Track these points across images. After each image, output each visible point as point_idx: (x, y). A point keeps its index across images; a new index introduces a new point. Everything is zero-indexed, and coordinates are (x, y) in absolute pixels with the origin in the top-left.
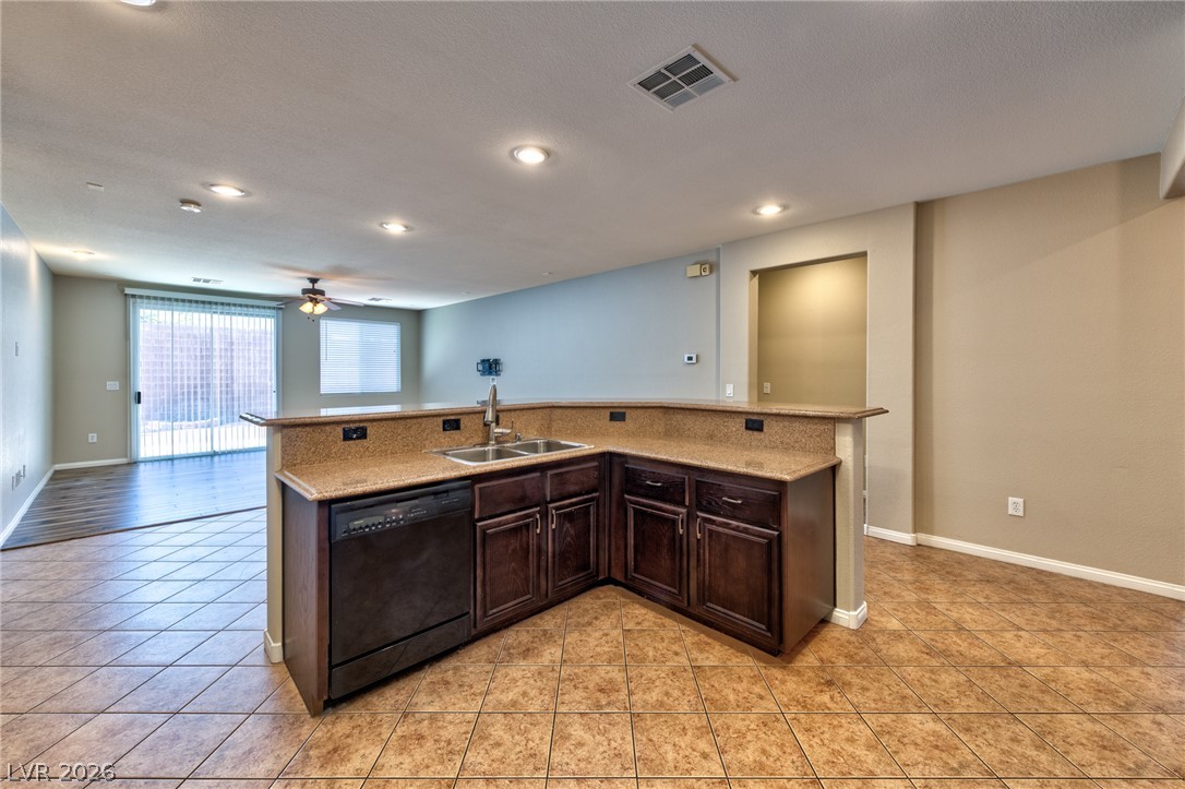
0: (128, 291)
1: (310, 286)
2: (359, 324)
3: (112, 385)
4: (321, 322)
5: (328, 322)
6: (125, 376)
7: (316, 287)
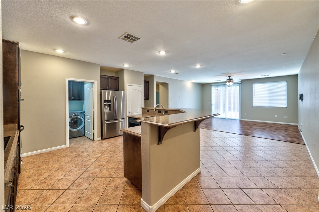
0: (211, 85)
1: (229, 78)
2: (268, 84)
3: (210, 103)
4: (253, 85)
5: (255, 85)
6: (211, 101)
7: (230, 78)
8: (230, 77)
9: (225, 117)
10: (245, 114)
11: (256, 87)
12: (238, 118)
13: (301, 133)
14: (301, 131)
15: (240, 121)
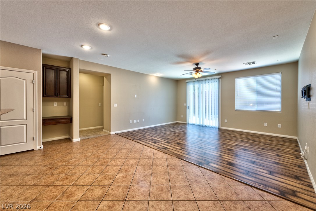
0: (186, 81)
1: (196, 67)
2: (256, 78)
3: (185, 104)
4: (236, 80)
5: (239, 79)
6: (186, 102)
7: (198, 67)
8: (197, 64)
9: (201, 124)
10: (226, 121)
11: (240, 83)
12: (217, 125)
13: (305, 161)
14: (306, 160)
15: (220, 130)
